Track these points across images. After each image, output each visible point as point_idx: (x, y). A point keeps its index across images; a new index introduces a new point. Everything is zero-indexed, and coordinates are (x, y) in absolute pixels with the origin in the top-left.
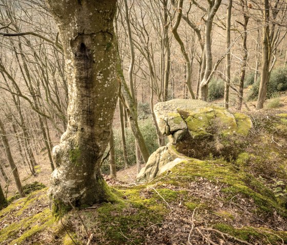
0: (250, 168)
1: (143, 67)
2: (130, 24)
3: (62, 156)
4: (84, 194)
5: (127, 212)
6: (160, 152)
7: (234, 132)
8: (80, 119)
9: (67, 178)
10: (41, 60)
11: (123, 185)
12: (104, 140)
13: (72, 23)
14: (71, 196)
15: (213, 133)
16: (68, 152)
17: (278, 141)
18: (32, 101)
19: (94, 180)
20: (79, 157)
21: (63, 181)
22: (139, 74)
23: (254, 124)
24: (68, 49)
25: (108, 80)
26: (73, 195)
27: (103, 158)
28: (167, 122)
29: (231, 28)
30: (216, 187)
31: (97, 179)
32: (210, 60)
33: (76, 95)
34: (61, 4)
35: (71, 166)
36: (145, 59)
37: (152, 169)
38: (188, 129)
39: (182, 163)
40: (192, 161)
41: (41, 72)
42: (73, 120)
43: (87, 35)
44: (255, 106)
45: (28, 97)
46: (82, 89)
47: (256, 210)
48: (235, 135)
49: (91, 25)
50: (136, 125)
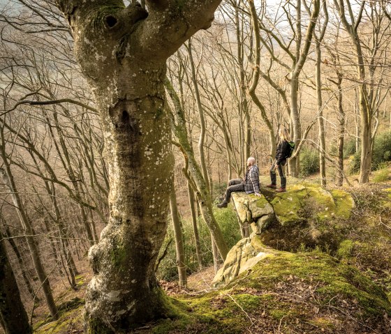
0: (355, 259)
1: (218, 139)
2: (199, 86)
3: (101, 259)
4: (132, 309)
5: (193, 329)
6: (241, 246)
7: (332, 214)
8: (124, 208)
9: (108, 289)
10: (83, 134)
11: (190, 294)
12: (158, 234)
13: (110, 87)
14: (114, 313)
15: (306, 218)
16: (109, 253)
17: (386, 223)
18: (72, 188)
19: (146, 289)
20: (124, 259)
21: (103, 294)
22: (214, 147)
23: (356, 202)
24: (106, 119)
25: (160, 157)
26: (117, 312)
27: (158, 258)
28: (247, 206)
29: (322, 88)
30: (310, 287)
31: (151, 287)
32: (298, 126)
33: (119, 177)
34: (95, 64)
35: (113, 271)
36: (219, 129)
37: (231, 269)
38: (274, 213)
39: (267, 258)
40: (279, 255)
41: (84, 149)
42: (116, 210)
43: (131, 100)
44: (357, 180)
45: (66, 183)
46: (127, 169)
47: (361, 314)
48: (334, 218)
49: (134, 88)
50: (211, 212)
